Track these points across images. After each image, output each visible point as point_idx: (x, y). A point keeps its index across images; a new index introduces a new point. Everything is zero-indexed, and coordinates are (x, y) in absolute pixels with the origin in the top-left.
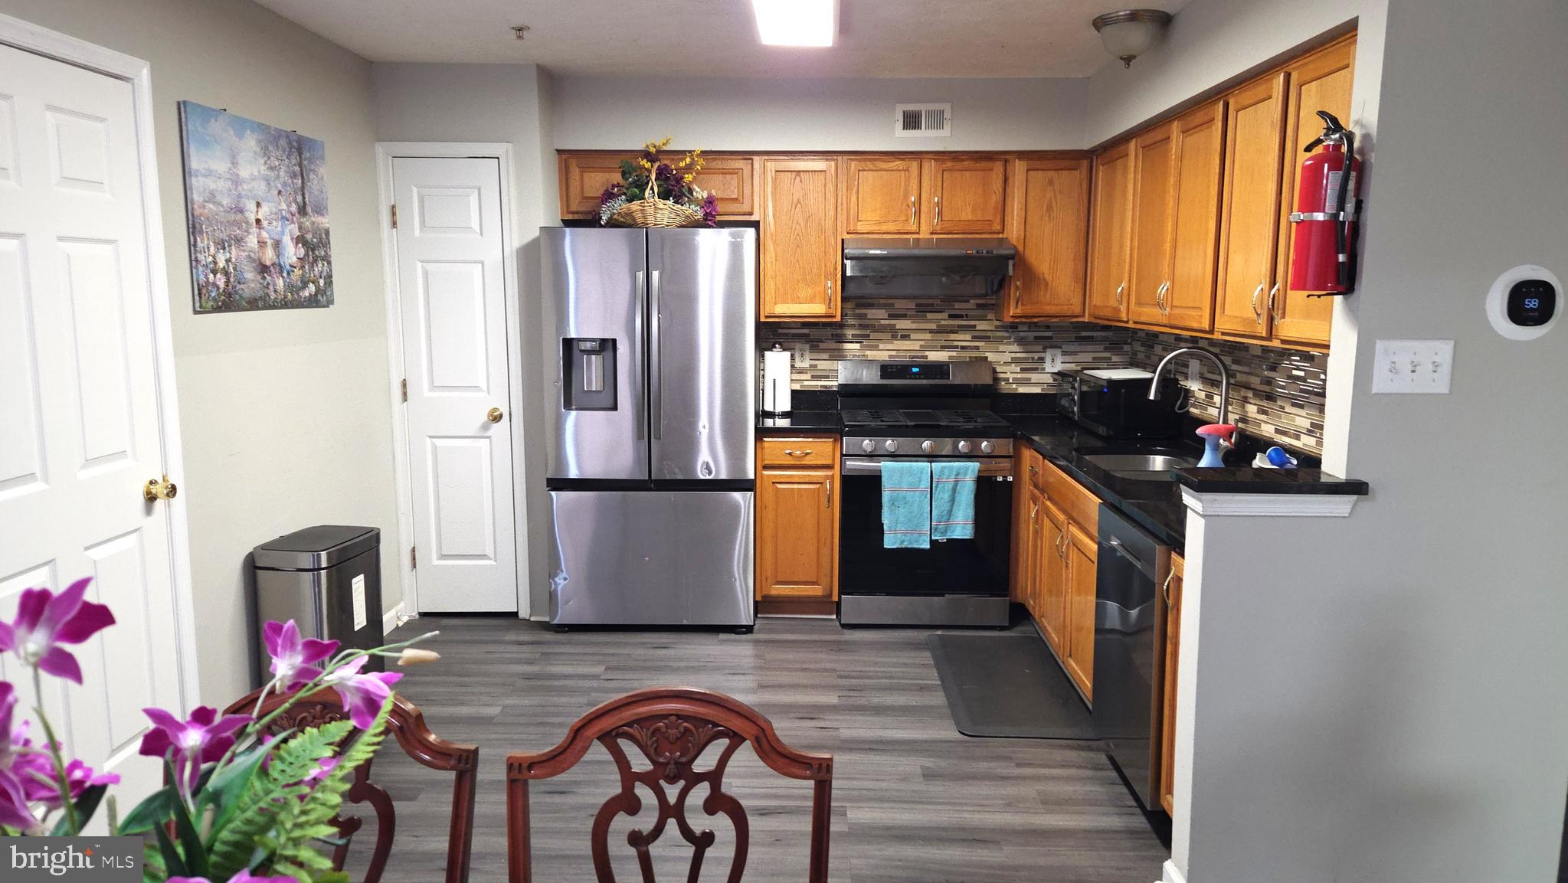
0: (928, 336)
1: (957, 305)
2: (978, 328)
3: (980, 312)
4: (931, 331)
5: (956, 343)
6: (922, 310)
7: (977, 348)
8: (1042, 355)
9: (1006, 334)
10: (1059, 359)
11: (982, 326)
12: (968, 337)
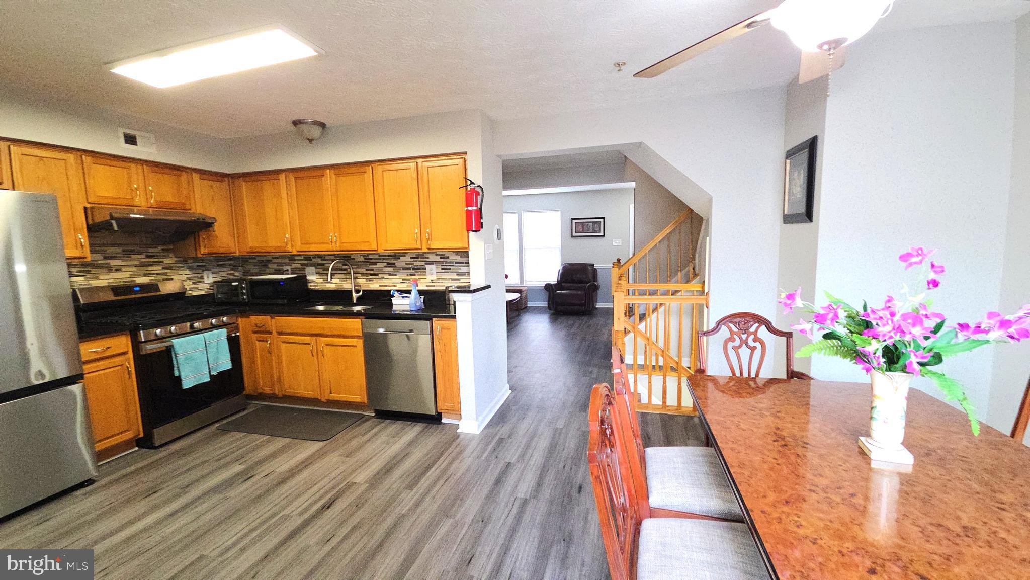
0: (135, 269)
1: (150, 250)
2: (165, 262)
3: (166, 254)
4: (136, 266)
5: (153, 272)
6: (127, 254)
7: (166, 273)
8: (202, 275)
9: (181, 265)
10: (211, 276)
11: (167, 261)
12: (160, 268)
